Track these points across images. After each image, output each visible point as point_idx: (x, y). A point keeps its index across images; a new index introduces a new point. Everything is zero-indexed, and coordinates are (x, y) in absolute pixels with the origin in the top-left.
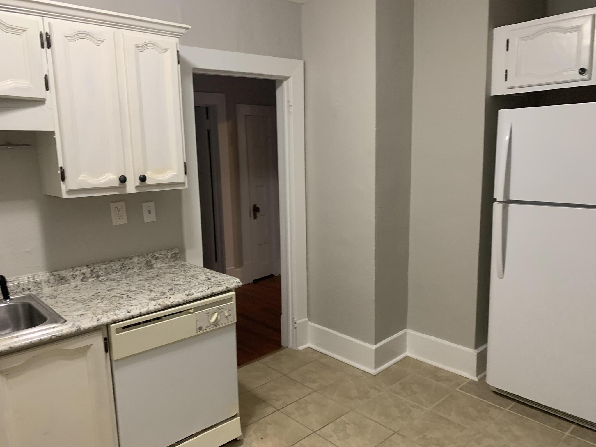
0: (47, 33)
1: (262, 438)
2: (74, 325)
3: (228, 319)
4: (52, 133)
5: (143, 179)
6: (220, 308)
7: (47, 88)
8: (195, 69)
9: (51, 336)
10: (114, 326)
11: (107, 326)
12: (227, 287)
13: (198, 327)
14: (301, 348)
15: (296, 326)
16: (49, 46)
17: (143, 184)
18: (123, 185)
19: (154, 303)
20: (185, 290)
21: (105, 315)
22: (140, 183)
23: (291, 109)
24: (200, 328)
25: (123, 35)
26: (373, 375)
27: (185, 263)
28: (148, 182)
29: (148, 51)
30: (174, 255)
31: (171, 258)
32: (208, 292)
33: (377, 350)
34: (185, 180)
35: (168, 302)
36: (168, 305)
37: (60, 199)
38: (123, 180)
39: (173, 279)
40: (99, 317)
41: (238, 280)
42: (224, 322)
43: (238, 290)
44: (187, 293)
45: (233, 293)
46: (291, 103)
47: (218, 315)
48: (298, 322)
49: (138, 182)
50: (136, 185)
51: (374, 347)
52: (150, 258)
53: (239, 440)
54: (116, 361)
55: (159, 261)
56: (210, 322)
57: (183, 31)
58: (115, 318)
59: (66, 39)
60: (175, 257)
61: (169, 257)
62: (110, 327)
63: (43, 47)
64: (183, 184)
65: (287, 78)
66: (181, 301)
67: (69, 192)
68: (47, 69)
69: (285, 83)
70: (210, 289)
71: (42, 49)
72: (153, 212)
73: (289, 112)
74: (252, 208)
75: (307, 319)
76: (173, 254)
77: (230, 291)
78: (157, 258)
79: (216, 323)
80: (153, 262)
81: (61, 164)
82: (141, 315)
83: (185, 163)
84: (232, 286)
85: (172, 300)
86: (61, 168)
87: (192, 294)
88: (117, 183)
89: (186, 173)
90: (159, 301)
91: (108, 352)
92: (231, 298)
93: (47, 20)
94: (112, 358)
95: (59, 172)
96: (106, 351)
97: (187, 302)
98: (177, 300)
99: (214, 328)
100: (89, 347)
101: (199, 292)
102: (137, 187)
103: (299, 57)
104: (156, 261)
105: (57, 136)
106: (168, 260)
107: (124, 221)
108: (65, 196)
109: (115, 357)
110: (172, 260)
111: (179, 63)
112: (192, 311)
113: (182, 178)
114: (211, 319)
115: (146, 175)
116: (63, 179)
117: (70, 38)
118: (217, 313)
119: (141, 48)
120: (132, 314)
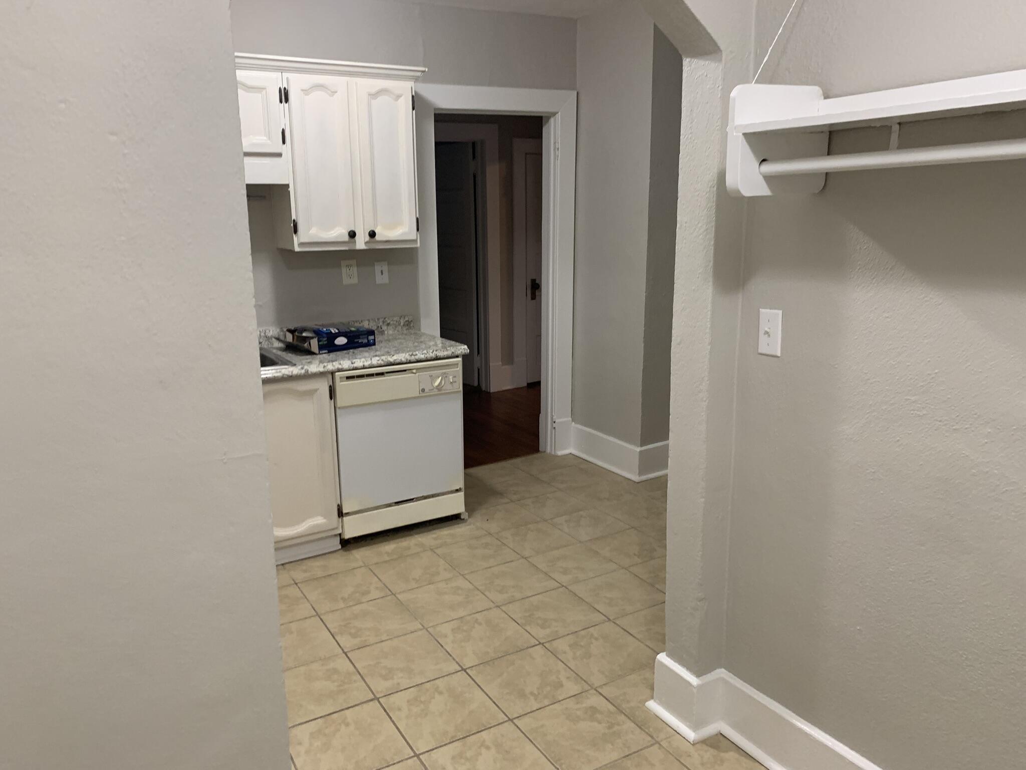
0: (285, 88)
1: (487, 520)
2: (302, 368)
3: (453, 386)
4: (287, 186)
5: (372, 234)
6: (445, 373)
7: (284, 142)
8: (435, 109)
9: (283, 375)
10: (338, 375)
11: (333, 373)
12: (453, 353)
13: (421, 389)
14: (560, 453)
15: (554, 425)
16: (287, 100)
17: (373, 240)
18: (352, 240)
19: (377, 358)
20: (410, 351)
21: (331, 364)
22: (370, 240)
23: (559, 153)
24: (423, 390)
25: (356, 83)
26: (635, 482)
27: (418, 332)
28: (377, 238)
29: (383, 99)
30: (407, 323)
31: (404, 325)
32: (433, 355)
33: (641, 452)
34: (417, 237)
35: (391, 359)
36: (391, 362)
37: (292, 252)
38: (352, 235)
39: (401, 343)
40: (326, 364)
41: (466, 347)
42: (448, 388)
43: (465, 357)
44: (411, 353)
45: (460, 359)
46: (559, 145)
47: (442, 378)
48: (557, 421)
49: (367, 238)
50: (366, 241)
51: (638, 449)
52: (381, 324)
53: (464, 519)
54: (339, 408)
55: (389, 327)
56: (433, 385)
57: (419, 74)
58: (340, 367)
59: (302, 93)
60: (408, 324)
61: (402, 324)
62: (335, 375)
63: (281, 102)
64: (415, 241)
65: (554, 114)
66: (404, 360)
67: (301, 244)
68: (284, 123)
69: (552, 120)
70: (435, 352)
71: (280, 104)
72: (386, 274)
73: (556, 157)
74: (529, 283)
75: (570, 419)
76: (406, 321)
77: (457, 357)
78: (388, 324)
79: (439, 388)
80: (384, 328)
81: (294, 217)
82: (364, 368)
83: (417, 220)
84: (458, 352)
85: (395, 357)
86: (294, 221)
87: (416, 355)
88: (346, 238)
89: (418, 230)
90: (383, 358)
91: (333, 400)
92: (458, 364)
93: (285, 75)
94: (336, 405)
95: (292, 225)
96: (331, 398)
97: (410, 362)
98: (400, 359)
99: (436, 393)
100: (316, 390)
101: (422, 354)
102: (366, 243)
103: (572, 87)
104: (387, 328)
105: (291, 189)
106: (400, 327)
107: (355, 280)
108: (297, 249)
109: (339, 404)
110: (405, 329)
111: (413, 109)
112: (414, 371)
113: (413, 235)
114: (434, 383)
115: (376, 231)
116: (296, 231)
117: (306, 92)
118: (440, 378)
119: (374, 95)
120: (355, 365)
